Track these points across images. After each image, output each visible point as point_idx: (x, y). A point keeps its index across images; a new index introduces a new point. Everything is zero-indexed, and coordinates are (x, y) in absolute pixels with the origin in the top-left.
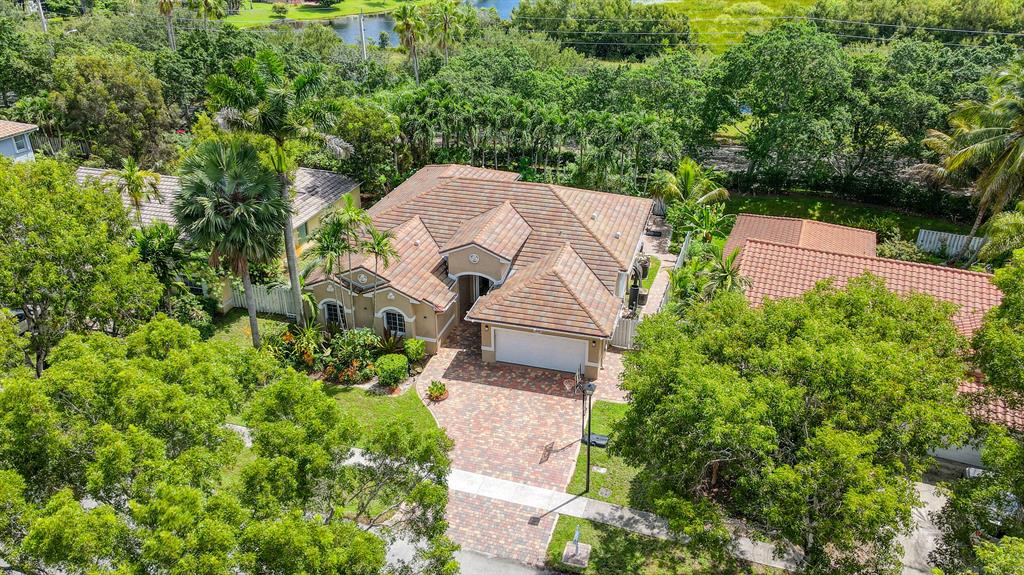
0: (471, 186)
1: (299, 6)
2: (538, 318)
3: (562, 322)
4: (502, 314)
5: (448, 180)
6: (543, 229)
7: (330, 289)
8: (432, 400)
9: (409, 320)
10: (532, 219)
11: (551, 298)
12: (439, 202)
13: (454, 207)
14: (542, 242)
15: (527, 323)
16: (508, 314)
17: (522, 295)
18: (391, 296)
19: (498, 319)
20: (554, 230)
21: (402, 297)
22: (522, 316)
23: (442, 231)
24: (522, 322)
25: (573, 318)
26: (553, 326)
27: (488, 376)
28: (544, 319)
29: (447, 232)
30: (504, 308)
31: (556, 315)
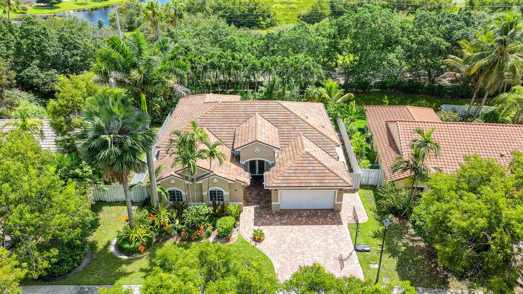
0: (231, 106)
1: (33, 6)
2: (308, 181)
3: (323, 181)
4: (286, 181)
5: (216, 104)
6: (283, 127)
7: (173, 181)
8: (256, 241)
9: (226, 193)
10: (275, 122)
11: (310, 168)
12: (215, 117)
13: (226, 120)
14: (286, 135)
15: (303, 185)
16: (290, 181)
17: (293, 168)
18: (215, 181)
19: (285, 185)
20: (290, 127)
21: (222, 180)
22: (298, 181)
23: (224, 135)
24: (300, 185)
25: (328, 178)
26: (318, 185)
27: (280, 220)
28: (312, 181)
29: (227, 135)
30: (285, 178)
31: (318, 178)
